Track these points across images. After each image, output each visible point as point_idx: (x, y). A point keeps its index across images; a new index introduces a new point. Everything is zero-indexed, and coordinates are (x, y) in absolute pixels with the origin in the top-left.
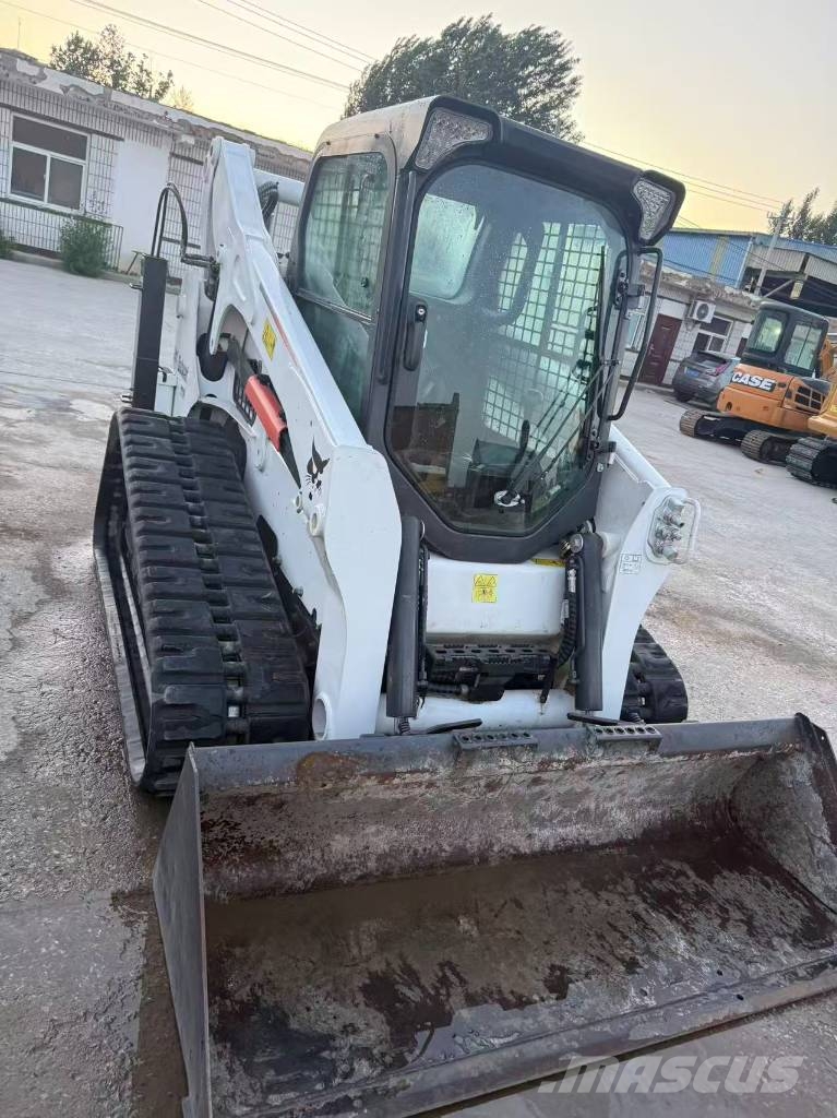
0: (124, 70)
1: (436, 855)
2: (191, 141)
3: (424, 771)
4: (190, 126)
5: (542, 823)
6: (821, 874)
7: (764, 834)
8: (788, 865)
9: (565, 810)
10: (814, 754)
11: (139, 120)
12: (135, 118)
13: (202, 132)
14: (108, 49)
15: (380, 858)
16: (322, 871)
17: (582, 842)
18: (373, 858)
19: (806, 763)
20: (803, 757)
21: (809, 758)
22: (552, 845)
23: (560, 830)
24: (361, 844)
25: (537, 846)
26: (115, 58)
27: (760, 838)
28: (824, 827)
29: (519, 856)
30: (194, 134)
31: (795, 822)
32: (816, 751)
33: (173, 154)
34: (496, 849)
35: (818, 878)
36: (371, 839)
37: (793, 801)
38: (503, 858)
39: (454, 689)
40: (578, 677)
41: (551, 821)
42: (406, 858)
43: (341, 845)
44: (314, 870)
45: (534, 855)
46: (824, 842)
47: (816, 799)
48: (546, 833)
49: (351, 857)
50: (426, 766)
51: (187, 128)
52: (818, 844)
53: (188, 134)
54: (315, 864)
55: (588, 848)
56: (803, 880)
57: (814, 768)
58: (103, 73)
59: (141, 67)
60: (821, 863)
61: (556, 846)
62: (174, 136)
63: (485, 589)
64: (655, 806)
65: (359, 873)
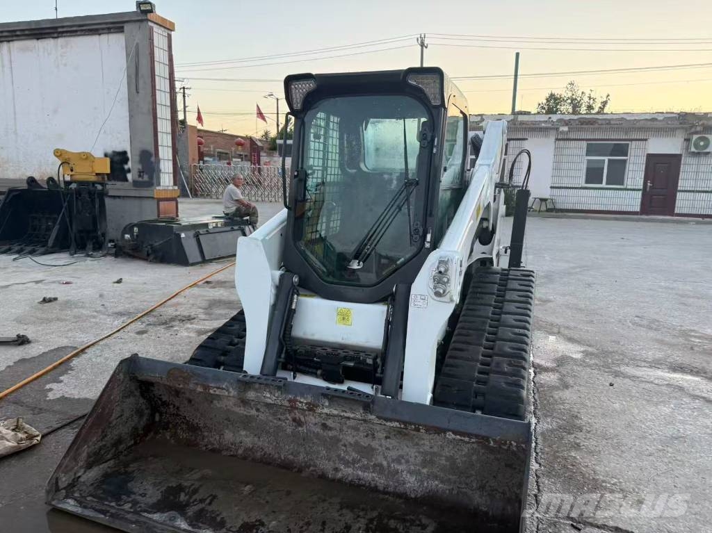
0: (579, 102)
1: (275, 460)
2: (566, 129)
3: (223, 389)
4: (565, 121)
5: (347, 464)
9: (363, 460)
11: (534, 126)
12: (532, 126)
13: (572, 122)
14: (570, 95)
15: (246, 450)
16: (217, 446)
17: (373, 485)
18: (243, 449)
22: (350, 479)
23: (360, 473)
24: (238, 440)
25: (339, 475)
26: (574, 97)
29: (323, 477)
30: (567, 125)
33: (557, 139)
34: (311, 468)
36: (244, 438)
38: (313, 474)
39: (314, 371)
40: (382, 373)
41: (353, 464)
42: (258, 455)
43: (229, 436)
44: (213, 444)
45: (333, 480)
48: (350, 470)
49: (232, 444)
50: (224, 386)
51: (563, 123)
53: (563, 126)
54: (215, 442)
55: (375, 490)
58: (566, 108)
59: (590, 98)
61: (351, 481)
62: (557, 129)
63: (344, 317)
64: (442, 482)
65: (232, 453)
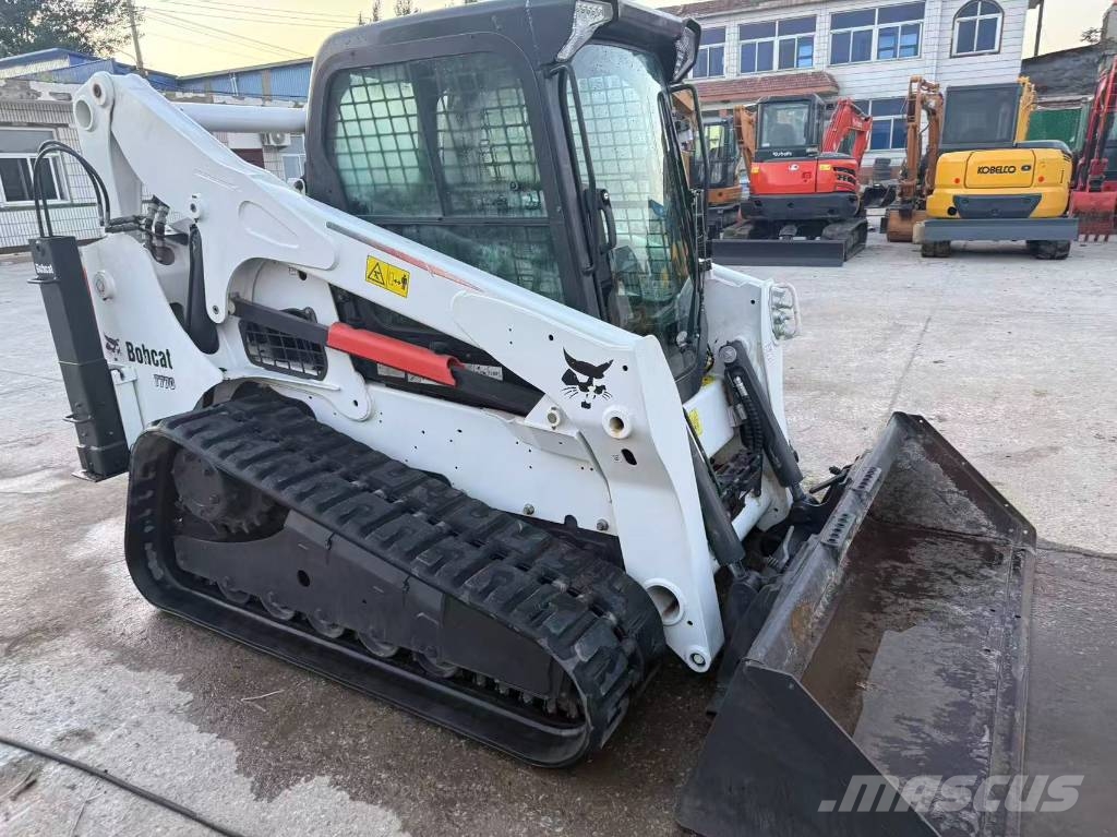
6: (959, 516)
7: (901, 512)
8: (929, 522)
10: (920, 436)
19: (915, 444)
20: (912, 442)
21: (917, 440)
27: (899, 516)
28: (949, 482)
31: (923, 491)
32: (921, 432)
35: (958, 519)
37: (916, 476)
46: (953, 492)
47: (935, 466)
52: (949, 496)
56: (946, 527)
57: (924, 446)
60: (956, 508)
